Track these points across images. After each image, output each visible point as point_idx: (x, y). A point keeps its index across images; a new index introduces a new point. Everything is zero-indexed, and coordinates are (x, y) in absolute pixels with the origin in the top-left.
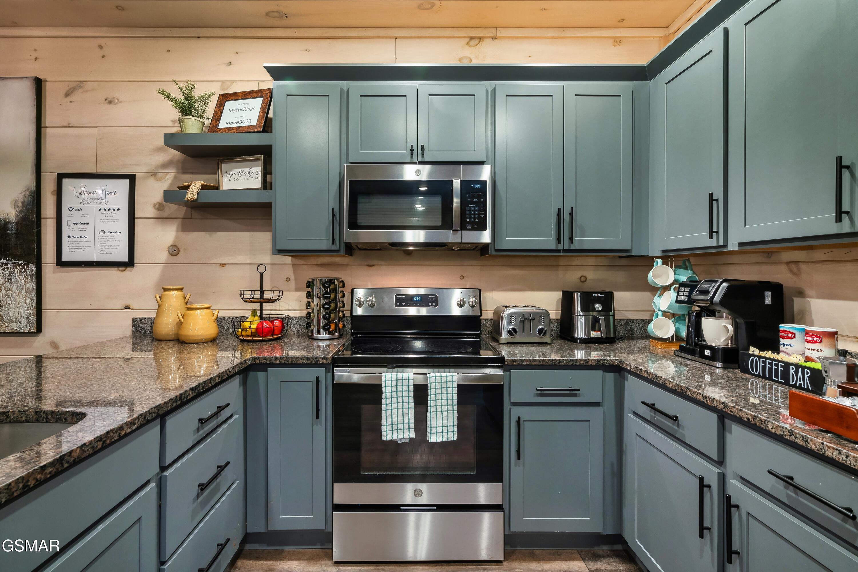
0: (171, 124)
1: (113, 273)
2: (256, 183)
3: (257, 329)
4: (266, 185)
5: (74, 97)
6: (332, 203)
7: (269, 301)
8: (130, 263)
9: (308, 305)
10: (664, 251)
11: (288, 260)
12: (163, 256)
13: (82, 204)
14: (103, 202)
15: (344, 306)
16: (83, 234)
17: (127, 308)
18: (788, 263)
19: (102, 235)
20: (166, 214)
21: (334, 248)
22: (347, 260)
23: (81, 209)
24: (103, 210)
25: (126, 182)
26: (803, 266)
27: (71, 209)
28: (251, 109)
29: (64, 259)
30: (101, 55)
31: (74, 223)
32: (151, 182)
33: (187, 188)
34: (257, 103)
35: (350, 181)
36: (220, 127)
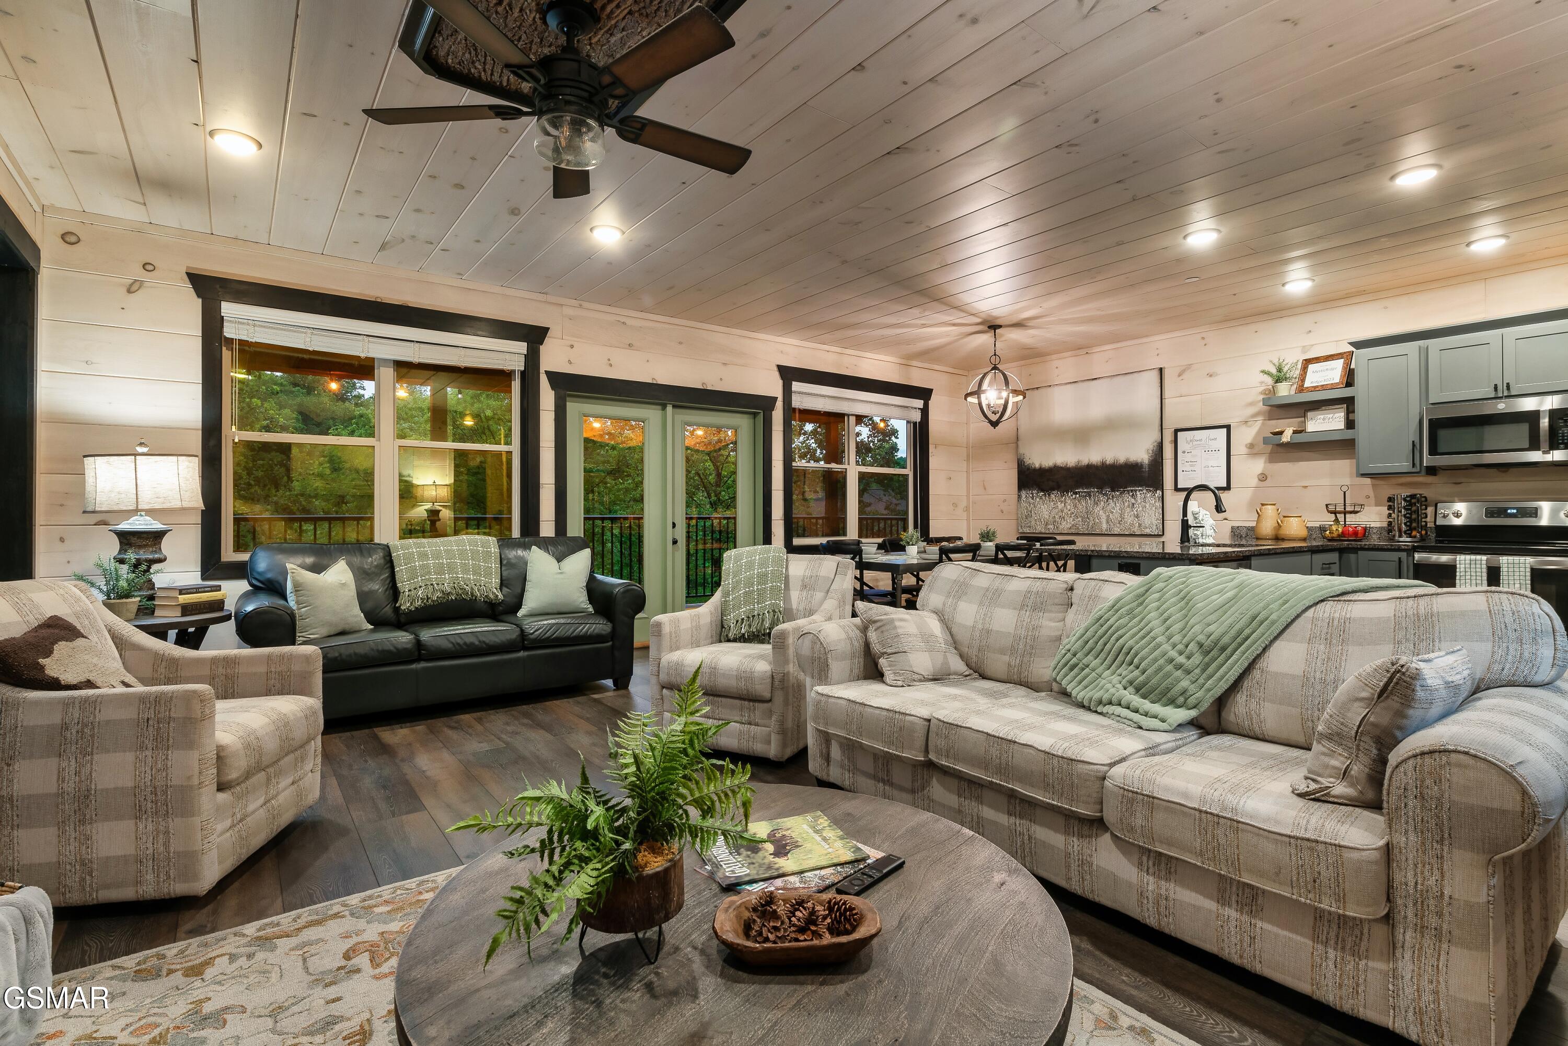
0: (1266, 390)
2: (1341, 425)
3: (1343, 532)
4: (1350, 424)
5: (1184, 376)
6: (1413, 436)
7: (1351, 512)
8: (1228, 488)
9: (1390, 515)
11: (1368, 481)
12: (1254, 482)
13: (1192, 448)
14: (1209, 445)
15: (1426, 517)
16: (1193, 468)
17: (1225, 519)
19: (1206, 469)
20: (1255, 451)
21: (1414, 470)
22: (1430, 479)
23: (1191, 452)
24: (1207, 451)
25: (1225, 430)
27: (1184, 452)
28: (1332, 369)
29: (1180, 486)
30: (1204, 344)
31: (1187, 462)
32: (1244, 428)
33: (1281, 433)
34: (1339, 364)
35: (1430, 420)
36: (1306, 386)
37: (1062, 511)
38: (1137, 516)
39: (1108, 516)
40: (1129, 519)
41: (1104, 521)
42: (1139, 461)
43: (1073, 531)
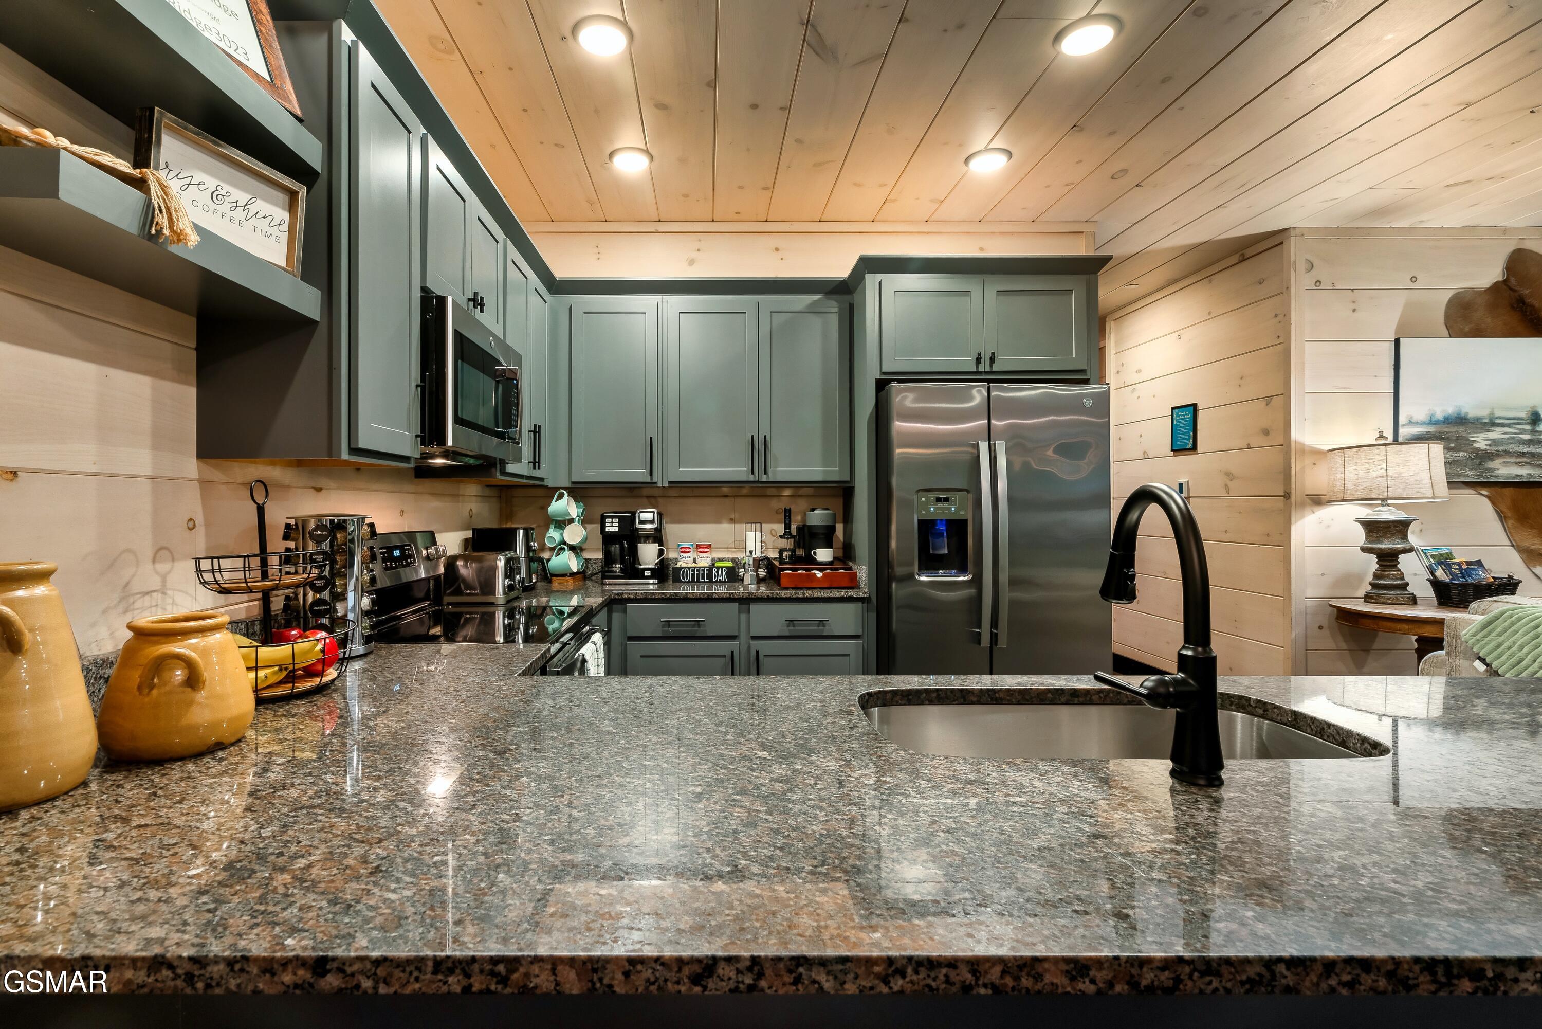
10: (574, 483)
18: (648, 497)
26: (660, 500)
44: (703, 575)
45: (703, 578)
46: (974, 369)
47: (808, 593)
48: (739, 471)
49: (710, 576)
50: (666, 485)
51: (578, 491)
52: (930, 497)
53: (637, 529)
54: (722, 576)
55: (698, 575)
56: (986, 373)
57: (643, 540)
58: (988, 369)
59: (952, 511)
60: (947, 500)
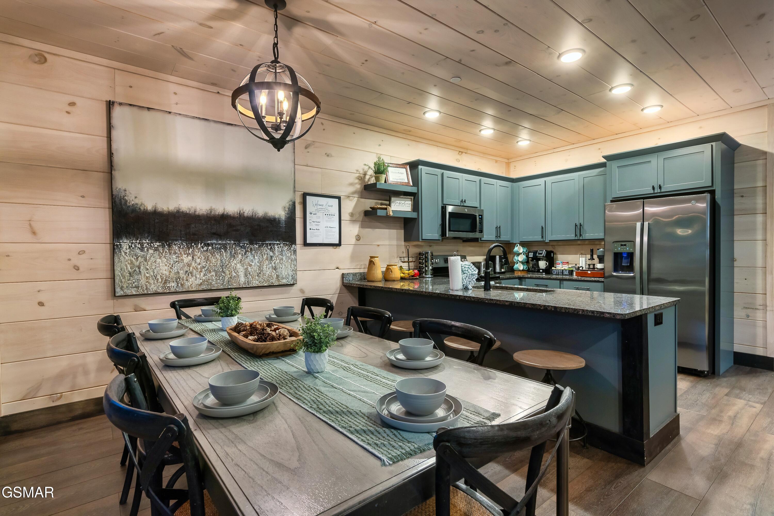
0: (355, 172)
1: (330, 249)
2: (409, 209)
4: (414, 210)
5: (309, 150)
8: (339, 245)
10: (521, 242)
12: (353, 241)
13: (316, 211)
14: (327, 211)
16: (318, 228)
17: (337, 268)
19: (326, 229)
20: (354, 219)
23: (316, 214)
24: (327, 215)
25: (337, 200)
26: (556, 246)
27: (311, 213)
29: (308, 241)
30: (323, 129)
31: (313, 222)
32: (348, 201)
34: (404, 171)
35: (449, 213)
36: (391, 180)
37: (189, 265)
38: (275, 269)
39: (247, 269)
40: (267, 270)
41: (242, 274)
42: (277, 216)
43: (204, 287)
44: (560, 272)
45: (560, 273)
46: (653, 192)
47: (586, 279)
48: (572, 236)
49: (562, 272)
50: (548, 242)
51: (523, 244)
52: (618, 245)
53: (537, 256)
54: (566, 273)
55: (559, 272)
56: (659, 193)
57: (541, 260)
58: (659, 191)
59: (627, 249)
60: (625, 245)
